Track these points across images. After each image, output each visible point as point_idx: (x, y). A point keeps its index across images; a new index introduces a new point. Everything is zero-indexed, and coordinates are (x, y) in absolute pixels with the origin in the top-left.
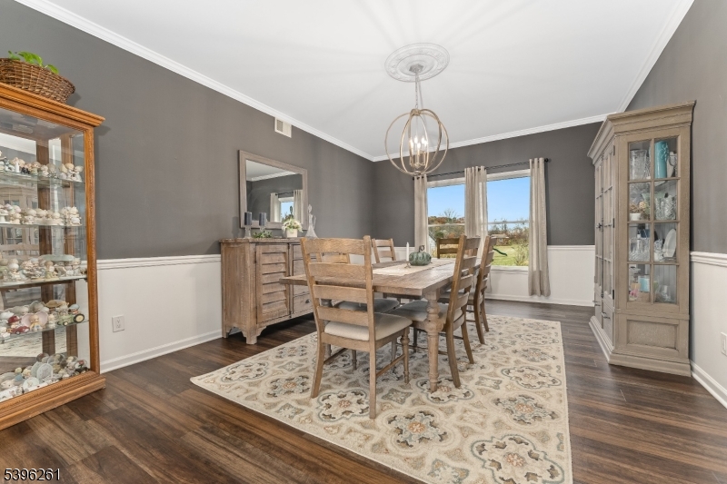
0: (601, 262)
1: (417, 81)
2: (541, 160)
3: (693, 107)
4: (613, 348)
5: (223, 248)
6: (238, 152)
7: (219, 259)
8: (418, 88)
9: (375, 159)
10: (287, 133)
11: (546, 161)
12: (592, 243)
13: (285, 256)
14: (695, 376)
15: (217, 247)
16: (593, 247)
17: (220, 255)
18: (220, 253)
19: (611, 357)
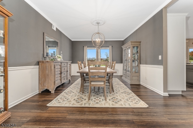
0: (124, 66)
1: (98, 26)
2: (111, 46)
3: (140, 42)
4: (130, 81)
5: (40, 63)
6: (44, 33)
7: (38, 67)
8: (98, 27)
9: (73, 40)
10: (55, 29)
11: (112, 46)
12: (122, 63)
13: (60, 66)
14: (141, 84)
15: (38, 63)
16: (122, 64)
17: (38, 66)
18: (38, 65)
19: (130, 83)
